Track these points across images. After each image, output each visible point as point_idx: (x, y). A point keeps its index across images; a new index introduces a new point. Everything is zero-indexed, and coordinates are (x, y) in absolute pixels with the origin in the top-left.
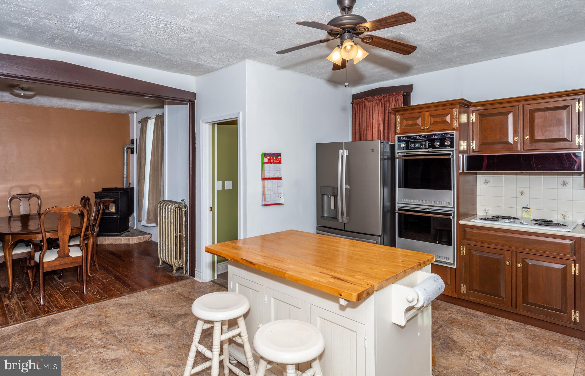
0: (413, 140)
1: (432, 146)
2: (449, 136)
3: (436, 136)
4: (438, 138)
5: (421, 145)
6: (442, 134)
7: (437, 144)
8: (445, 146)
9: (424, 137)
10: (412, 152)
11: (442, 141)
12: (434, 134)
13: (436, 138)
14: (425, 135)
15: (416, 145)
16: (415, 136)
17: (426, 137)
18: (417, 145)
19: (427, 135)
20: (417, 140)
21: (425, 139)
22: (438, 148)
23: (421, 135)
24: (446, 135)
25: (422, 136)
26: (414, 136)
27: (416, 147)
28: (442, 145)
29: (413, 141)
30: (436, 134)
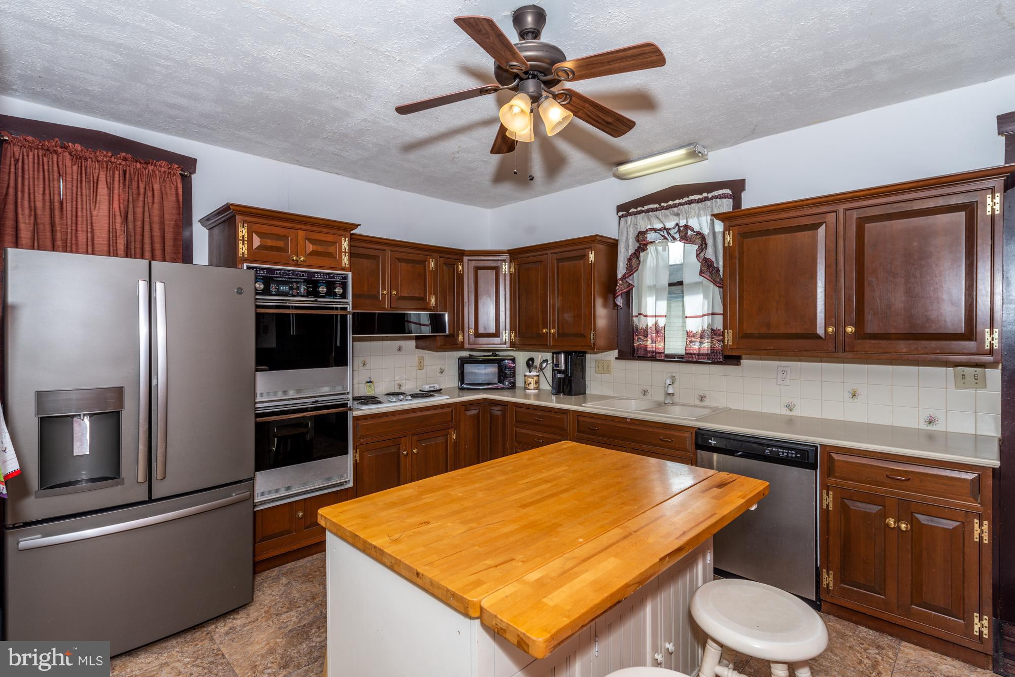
0: (278, 277)
1: (314, 293)
2: (340, 279)
3: (321, 276)
4: (323, 280)
5: (291, 288)
6: (330, 274)
7: (323, 289)
8: (334, 295)
9: (300, 274)
10: (274, 299)
11: (331, 285)
12: (318, 273)
13: (320, 280)
14: (302, 272)
15: (282, 288)
16: (283, 271)
17: (303, 275)
18: (284, 288)
19: (305, 272)
20: (286, 279)
21: (302, 279)
22: (323, 297)
23: (295, 271)
24: (336, 277)
25: (297, 272)
26: (281, 270)
27: (280, 291)
28: (331, 293)
29: (280, 279)
30: (320, 273)
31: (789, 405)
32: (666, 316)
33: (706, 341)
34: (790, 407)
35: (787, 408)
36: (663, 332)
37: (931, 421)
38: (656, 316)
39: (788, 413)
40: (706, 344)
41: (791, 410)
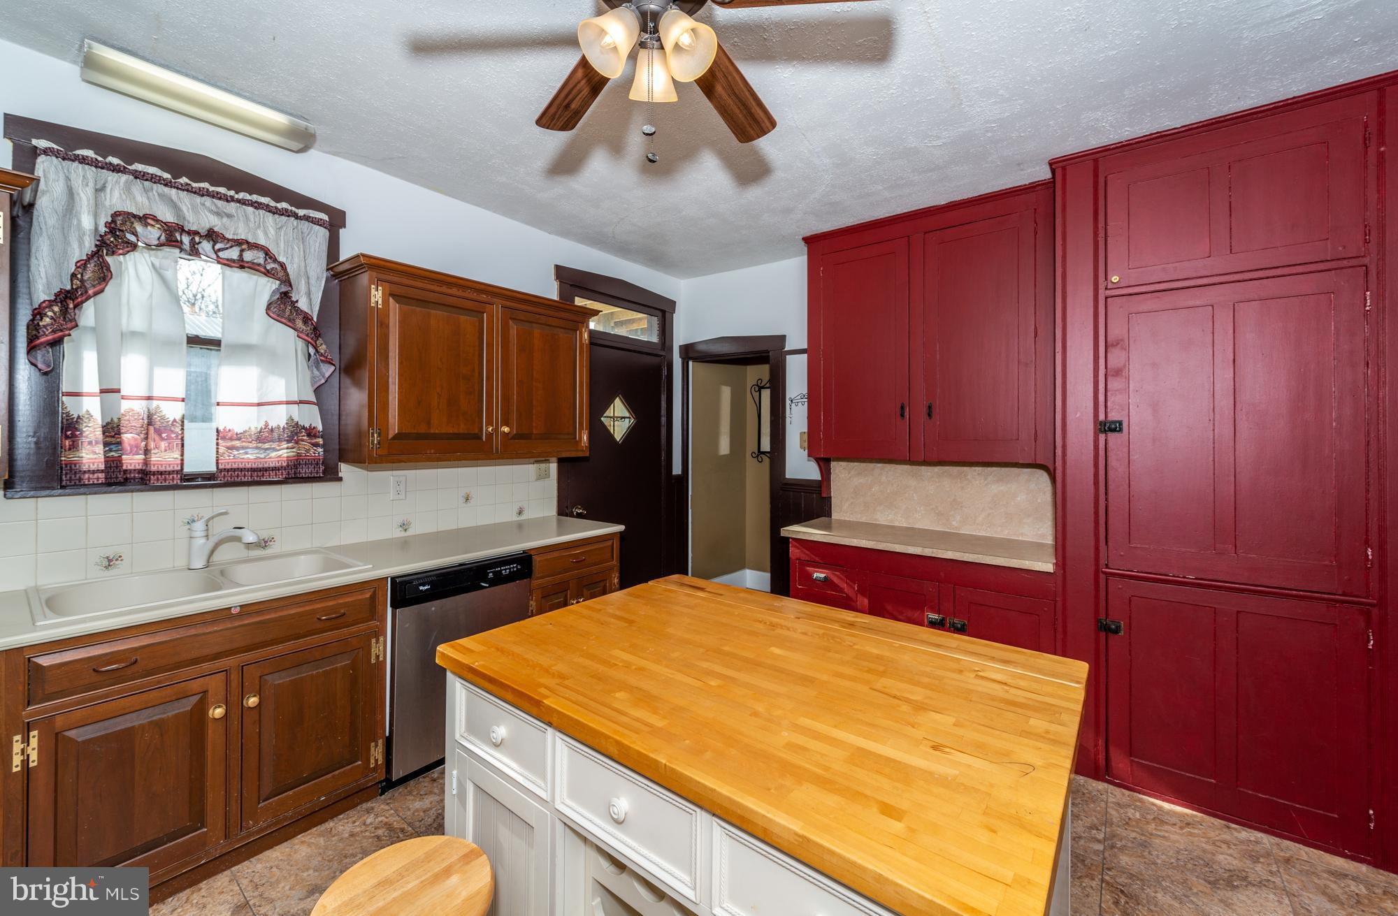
31: (404, 524)
32: (183, 400)
33: (286, 446)
34: (404, 526)
35: (401, 529)
36: (178, 430)
37: (520, 513)
38: (149, 398)
39: (403, 534)
40: (286, 451)
41: (406, 530)
